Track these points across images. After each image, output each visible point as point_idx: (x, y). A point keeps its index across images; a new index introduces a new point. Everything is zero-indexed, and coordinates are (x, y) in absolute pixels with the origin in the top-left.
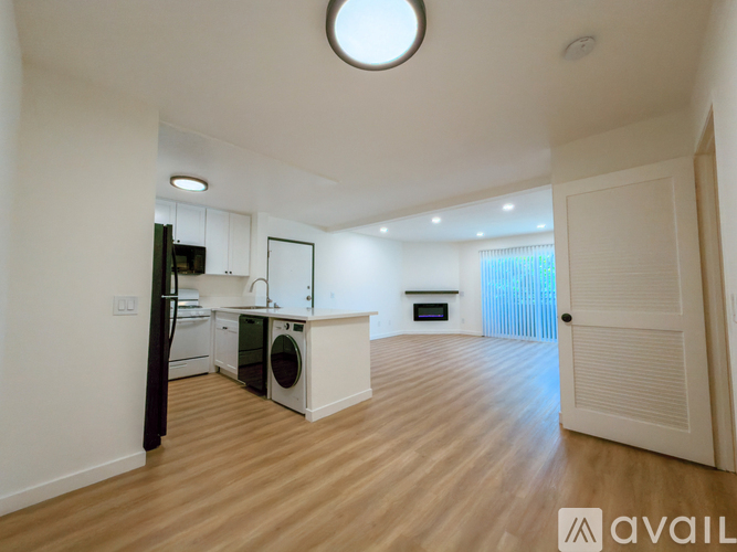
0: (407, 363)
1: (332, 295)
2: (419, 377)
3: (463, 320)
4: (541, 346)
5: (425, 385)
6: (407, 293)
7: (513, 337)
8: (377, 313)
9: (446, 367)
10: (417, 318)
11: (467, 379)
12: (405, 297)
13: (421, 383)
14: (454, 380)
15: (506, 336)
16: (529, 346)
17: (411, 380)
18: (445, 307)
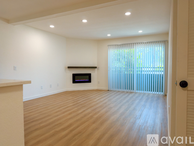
0: (64, 113)
1: (15, 68)
2: (70, 125)
3: (99, 82)
4: (137, 95)
5: (74, 132)
6: (69, 67)
7: (123, 90)
8: (30, 82)
9: (89, 113)
10: (74, 82)
11: (102, 123)
12: (68, 70)
13: (71, 131)
14: (94, 126)
15: (120, 90)
16: (131, 95)
17: (64, 129)
18: (89, 75)
